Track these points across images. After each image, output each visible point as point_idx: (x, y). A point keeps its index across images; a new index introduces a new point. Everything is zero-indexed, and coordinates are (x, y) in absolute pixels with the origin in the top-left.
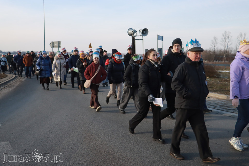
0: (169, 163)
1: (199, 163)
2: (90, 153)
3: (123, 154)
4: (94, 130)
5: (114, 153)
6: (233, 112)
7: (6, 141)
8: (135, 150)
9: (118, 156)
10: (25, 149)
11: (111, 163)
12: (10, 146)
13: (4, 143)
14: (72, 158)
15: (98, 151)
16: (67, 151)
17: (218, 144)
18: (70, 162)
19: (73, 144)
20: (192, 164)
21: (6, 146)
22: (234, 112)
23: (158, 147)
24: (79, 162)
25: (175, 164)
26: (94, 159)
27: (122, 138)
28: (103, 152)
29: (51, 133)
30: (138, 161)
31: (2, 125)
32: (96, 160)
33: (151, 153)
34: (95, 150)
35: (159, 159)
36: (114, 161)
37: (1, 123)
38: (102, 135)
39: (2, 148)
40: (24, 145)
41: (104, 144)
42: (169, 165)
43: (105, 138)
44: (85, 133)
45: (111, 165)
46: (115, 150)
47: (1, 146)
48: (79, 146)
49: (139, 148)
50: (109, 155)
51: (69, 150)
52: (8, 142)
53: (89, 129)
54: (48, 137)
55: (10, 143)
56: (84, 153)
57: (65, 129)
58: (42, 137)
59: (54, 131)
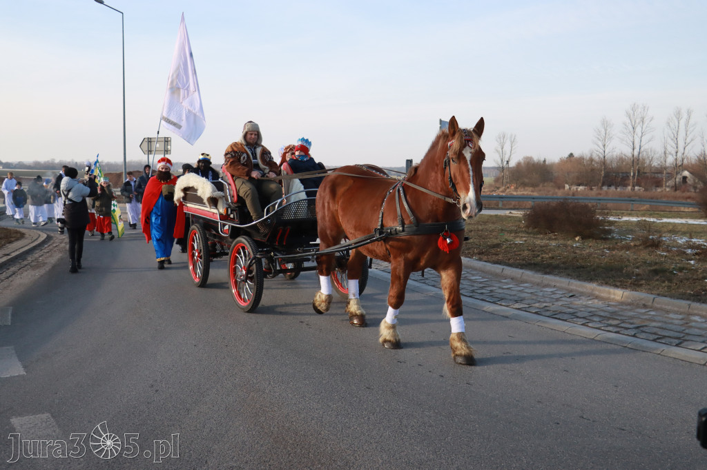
1: (533, 464)
2: (258, 442)
3: (341, 444)
4: (268, 383)
5: (319, 441)
6: (634, 336)
7: (43, 413)
8: (374, 432)
9: (329, 448)
11: (313, 465)
12: (54, 424)
13: (37, 416)
14: (215, 455)
15: (278, 437)
16: (200, 437)
17: (585, 417)
18: (209, 463)
19: (215, 420)
21: (44, 424)
22: (637, 335)
23: (431, 426)
24: (232, 464)
26: (270, 456)
27: (340, 403)
28: (291, 439)
29: (157, 391)
30: (381, 461)
31: (26, 372)
32: (273, 460)
33: (413, 441)
34: (272, 433)
35: (433, 455)
36: (319, 460)
37: (25, 367)
38: (289, 395)
39: (33, 430)
40: (90, 422)
41: (294, 419)
43: (295, 404)
44: (245, 390)
46: (322, 433)
47: (32, 425)
48: (231, 423)
49: (382, 429)
50: (306, 446)
51: (205, 433)
52: (45, 416)
53: (255, 381)
54: (148, 403)
55: (53, 417)
56: (244, 442)
57: (191, 380)
58: (134, 403)
59: (164, 385)
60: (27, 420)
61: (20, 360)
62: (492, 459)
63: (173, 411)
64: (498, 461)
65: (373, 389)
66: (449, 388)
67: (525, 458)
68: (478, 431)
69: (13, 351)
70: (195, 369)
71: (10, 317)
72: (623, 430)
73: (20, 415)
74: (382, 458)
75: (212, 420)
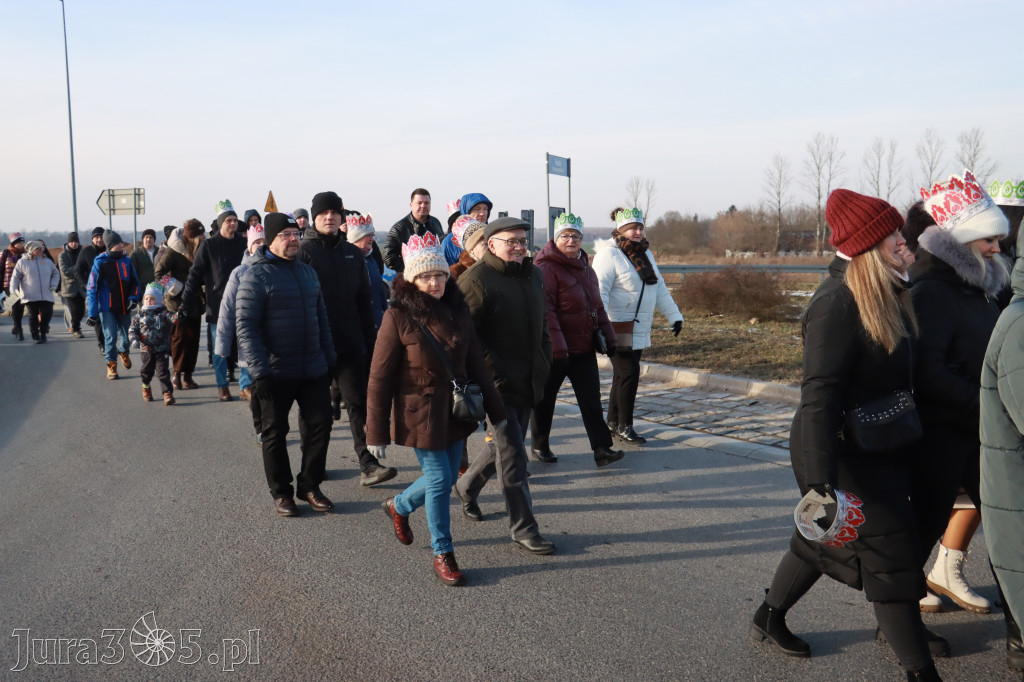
0: (596, 677)
1: (718, 668)
2: (271, 654)
3: (408, 650)
4: (289, 555)
5: (373, 648)
8: (461, 629)
9: (389, 659)
15: (305, 645)
19: (201, 622)
20: (691, 674)
23: (552, 613)
27: (406, 583)
28: (326, 647)
29: (107, 577)
33: (524, 639)
34: (296, 638)
35: (557, 661)
38: (324, 574)
41: (331, 613)
43: (334, 588)
44: (252, 569)
46: (378, 633)
49: (474, 622)
50: (351, 658)
53: (268, 553)
54: (90, 598)
57: (165, 556)
58: (67, 599)
59: (119, 568)
63: (131, 610)
64: (663, 666)
67: (705, 659)
68: (627, 618)
70: (172, 538)
72: (851, 604)
74: (475, 670)
75: (196, 621)
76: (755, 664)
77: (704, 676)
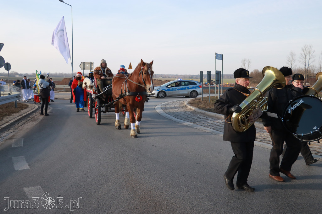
2: (133, 200)
3: (171, 201)
4: (138, 173)
5: (161, 199)
8: (186, 196)
9: (166, 202)
10: (59, 194)
12: (43, 191)
13: (35, 187)
14: (114, 205)
15: (143, 197)
16: (107, 197)
18: (112, 209)
21: (38, 191)
23: (212, 193)
24: (122, 209)
25: (231, 212)
27: (171, 182)
28: (148, 198)
29: (88, 176)
31: (30, 168)
32: (140, 208)
33: (204, 199)
34: (140, 195)
35: (213, 206)
36: (161, 208)
37: (29, 165)
38: (147, 178)
39: (33, 194)
40: (58, 190)
41: (149, 190)
42: (225, 213)
43: (150, 182)
44: (127, 176)
45: (158, 212)
46: (163, 195)
47: (33, 191)
48: (121, 191)
49: (190, 194)
50: (155, 202)
51: (109, 196)
52: (39, 187)
53: (132, 172)
54: (84, 182)
55: (42, 188)
56: (127, 200)
57: (103, 172)
58: (78, 182)
59: (91, 174)
60: (31, 189)
61: (27, 162)
62: (240, 208)
63: (95, 186)
64: (243, 209)
65: (185, 176)
66: (220, 175)
67: (256, 207)
69: (24, 158)
70: (105, 166)
71: (22, 143)
72: (301, 195)
73: (28, 187)
74: (190, 207)
75: (113, 190)
76: (270, 210)
77: (255, 212)
